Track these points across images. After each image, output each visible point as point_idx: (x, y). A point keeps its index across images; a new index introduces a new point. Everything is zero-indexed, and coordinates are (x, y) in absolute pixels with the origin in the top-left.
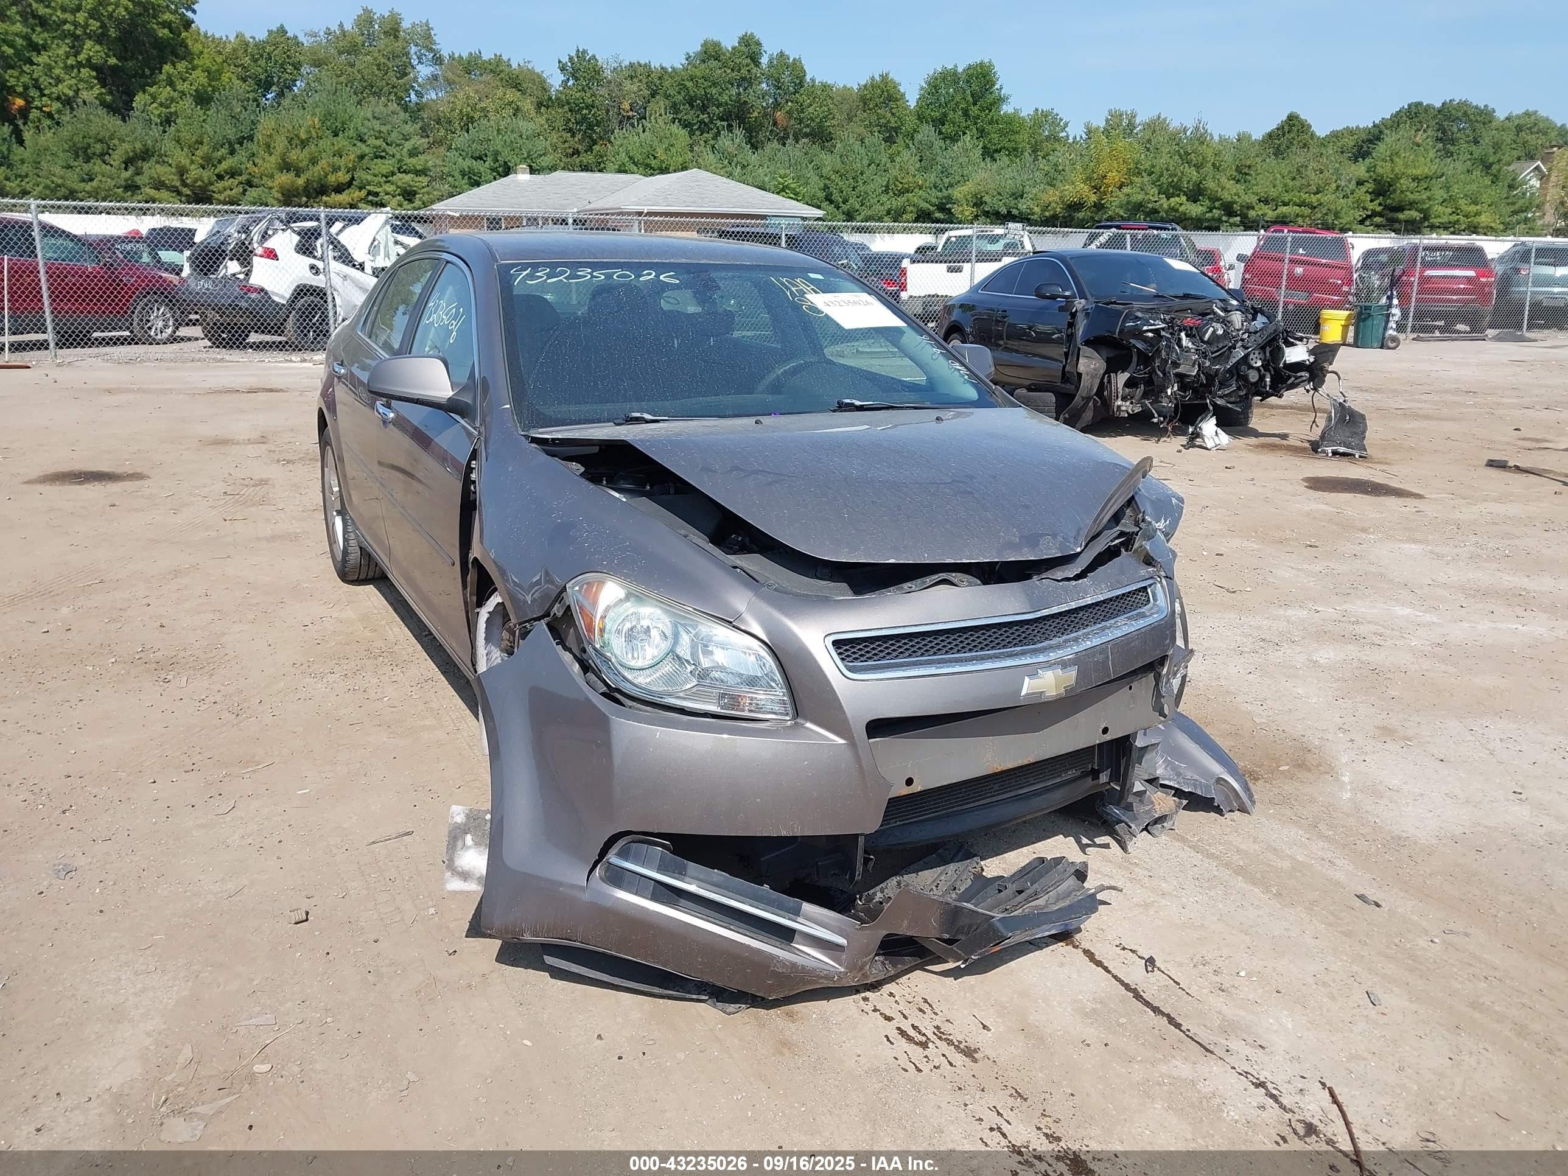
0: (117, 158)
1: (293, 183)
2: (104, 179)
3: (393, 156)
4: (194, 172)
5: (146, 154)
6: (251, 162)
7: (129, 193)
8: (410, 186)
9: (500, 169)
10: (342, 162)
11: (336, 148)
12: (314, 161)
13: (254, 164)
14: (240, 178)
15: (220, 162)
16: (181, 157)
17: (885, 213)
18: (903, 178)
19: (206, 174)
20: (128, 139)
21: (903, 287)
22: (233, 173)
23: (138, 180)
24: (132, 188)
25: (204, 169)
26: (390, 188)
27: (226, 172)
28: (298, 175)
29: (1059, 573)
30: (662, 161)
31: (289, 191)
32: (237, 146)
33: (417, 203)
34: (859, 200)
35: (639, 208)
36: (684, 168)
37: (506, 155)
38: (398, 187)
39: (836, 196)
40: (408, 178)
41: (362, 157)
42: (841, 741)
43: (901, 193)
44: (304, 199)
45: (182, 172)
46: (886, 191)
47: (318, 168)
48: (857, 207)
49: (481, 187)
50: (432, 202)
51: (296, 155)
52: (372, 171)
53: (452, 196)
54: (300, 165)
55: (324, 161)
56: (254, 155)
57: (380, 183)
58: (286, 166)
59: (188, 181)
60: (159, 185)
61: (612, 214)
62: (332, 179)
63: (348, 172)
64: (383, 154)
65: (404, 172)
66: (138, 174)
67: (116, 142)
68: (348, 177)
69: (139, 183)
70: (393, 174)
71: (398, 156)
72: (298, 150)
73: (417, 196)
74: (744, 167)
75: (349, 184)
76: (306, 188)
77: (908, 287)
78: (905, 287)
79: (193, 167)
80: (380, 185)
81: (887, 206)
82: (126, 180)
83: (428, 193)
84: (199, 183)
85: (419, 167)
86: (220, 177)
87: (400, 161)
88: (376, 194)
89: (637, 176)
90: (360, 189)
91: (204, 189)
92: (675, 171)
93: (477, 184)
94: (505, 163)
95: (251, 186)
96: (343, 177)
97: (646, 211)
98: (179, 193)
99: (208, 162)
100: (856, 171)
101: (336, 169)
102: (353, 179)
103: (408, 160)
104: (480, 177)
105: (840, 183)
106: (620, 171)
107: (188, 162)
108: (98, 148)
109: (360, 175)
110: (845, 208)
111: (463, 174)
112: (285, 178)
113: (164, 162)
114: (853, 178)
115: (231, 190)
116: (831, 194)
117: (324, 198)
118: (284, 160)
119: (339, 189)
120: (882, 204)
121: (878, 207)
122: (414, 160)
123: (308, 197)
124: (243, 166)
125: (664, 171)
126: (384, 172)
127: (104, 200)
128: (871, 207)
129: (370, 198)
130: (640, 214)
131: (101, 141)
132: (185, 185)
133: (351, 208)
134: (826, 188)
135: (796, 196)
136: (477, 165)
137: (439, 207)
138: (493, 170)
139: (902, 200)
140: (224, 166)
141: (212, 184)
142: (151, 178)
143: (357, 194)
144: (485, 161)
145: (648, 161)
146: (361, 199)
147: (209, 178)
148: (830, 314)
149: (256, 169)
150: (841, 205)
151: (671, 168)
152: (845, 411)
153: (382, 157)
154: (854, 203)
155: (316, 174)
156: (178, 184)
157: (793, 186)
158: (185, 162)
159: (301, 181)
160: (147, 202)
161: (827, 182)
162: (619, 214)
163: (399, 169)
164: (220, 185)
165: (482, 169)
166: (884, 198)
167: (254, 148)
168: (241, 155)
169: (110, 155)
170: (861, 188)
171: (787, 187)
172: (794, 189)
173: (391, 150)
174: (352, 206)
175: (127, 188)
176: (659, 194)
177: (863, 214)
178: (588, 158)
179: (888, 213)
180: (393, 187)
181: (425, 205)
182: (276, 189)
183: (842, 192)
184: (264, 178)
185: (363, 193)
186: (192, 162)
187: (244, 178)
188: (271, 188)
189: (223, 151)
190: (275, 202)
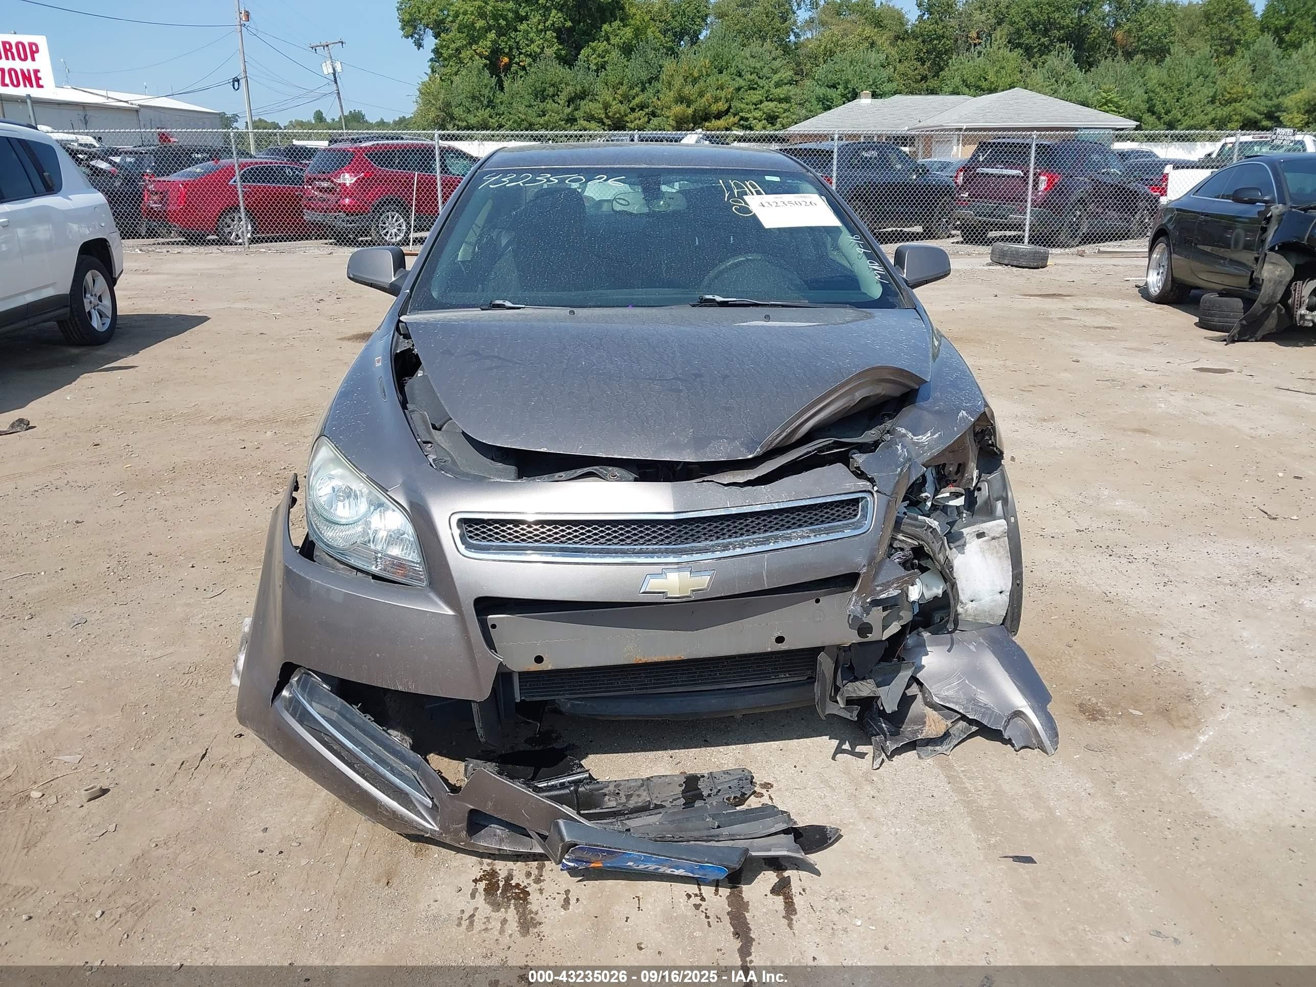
0: (563, 98)
1: (684, 112)
2: (553, 114)
3: (763, 88)
4: (615, 107)
5: (583, 95)
6: (656, 97)
7: (569, 125)
8: (773, 111)
9: (849, 95)
10: (723, 94)
11: (720, 83)
12: (701, 94)
13: (658, 99)
14: (647, 110)
15: (634, 98)
16: (606, 95)
17: (1208, 122)
18: (1231, 89)
19: (623, 108)
20: (571, 83)
21: (1164, 192)
22: (642, 107)
23: (577, 114)
24: (571, 120)
25: (622, 103)
26: (758, 114)
27: (637, 106)
28: (688, 106)
29: (727, 478)
30: (992, 83)
31: (681, 119)
32: (647, 85)
33: (778, 125)
34: (1182, 110)
35: (959, 125)
36: (1011, 87)
37: (854, 83)
38: (764, 113)
39: (1159, 108)
40: (772, 105)
41: (739, 89)
42: (450, 612)
43: (1229, 102)
44: (692, 125)
45: (606, 106)
46: (1213, 102)
47: (704, 99)
48: (1180, 117)
49: (832, 110)
50: (790, 125)
51: (688, 90)
52: (746, 101)
53: (807, 118)
54: (691, 98)
55: (709, 94)
56: (658, 91)
57: (750, 110)
58: (681, 99)
59: (610, 114)
60: (590, 118)
61: (937, 131)
62: (714, 108)
63: (727, 102)
64: (755, 86)
65: (771, 100)
66: (577, 110)
67: (563, 85)
68: (726, 106)
69: (577, 116)
70: (761, 102)
71: (766, 88)
72: (690, 87)
73: (779, 120)
74: (1069, 84)
75: (727, 112)
76: (694, 116)
77: (1169, 191)
78: (1165, 192)
79: (614, 103)
80: (750, 111)
81: (1212, 115)
82: (568, 115)
83: (787, 117)
84: (618, 115)
85: (782, 96)
86: (633, 110)
87: (768, 91)
88: (747, 119)
89: (966, 97)
90: (735, 115)
91: (621, 119)
92: (1003, 90)
93: (829, 108)
94: (854, 89)
95: (654, 117)
96: (722, 106)
97: (965, 128)
98: (604, 124)
99: (626, 98)
100: (1183, 83)
101: (717, 100)
102: (730, 107)
103: (773, 90)
104: (832, 103)
105: (1164, 95)
106: (955, 92)
107: (611, 99)
108: (551, 90)
109: (736, 104)
110: (1167, 118)
111: (819, 100)
112: (678, 109)
113: (595, 100)
114: (1178, 90)
115: (640, 119)
116: (1154, 106)
117: (707, 124)
118: (679, 95)
119: (718, 116)
120: (1206, 114)
121: (1202, 117)
122: (778, 90)
123: (695, 124)
124: (650, 101)
125: (991, 91)
126: (754, 101)
127: (551, 130)
128: (1194, 117)
129: (742, 122)
130: (960, 130)
131: (553, 85)
132: (608, 117)
133: (726, 130)
134: (1150, 99)
135: (1118, 110)
136: (831, 92)
137: (794, 129)
138: (843, 96)
139: (1227, 110)
140: (637, 101)
141: (626, 116)
142: (585, 113)
143: (732, 120)
144: (837, 89)
145: (980, 83)
146: (735, 124)
147: (625, 111)
148: (757, 214)
149: (659, 103)
150: (1163, 115)
151: (999, 89)
152: (705, 306)
153: (754, 89)
154: (1176, 113)
155: (702, 105)
156: (603, 116)
157: (1115, 100)
158: (609, 99)
159: (690, 111)
160: (580, 130)
161: (1151, 94)
162: (942, 130)
163: (766, 98)
164: (632, 116)
165: (834, 96)
166: (1209, 108)
167: (659, 85)
168: (650, 91)
169: (558, 96)
170: (1186, 99)
171: (1111, 101)
172: (1116, 102)
173: (761, 82)
174: (727, 129)
175: (567, 121)
176: (979, 112)
177: (1185, 123)
178: (933, 83)
179: (1212, 122)
180: (760, 113)
181: (784, 127)
182: (672, 118)
183: (1166, 103)
184: (664, 109)
185: (737, 118)
186: (614, 99)
187: (650, 109)
188: (668, 117)
189: (637, 89)
190: (670, 128)
